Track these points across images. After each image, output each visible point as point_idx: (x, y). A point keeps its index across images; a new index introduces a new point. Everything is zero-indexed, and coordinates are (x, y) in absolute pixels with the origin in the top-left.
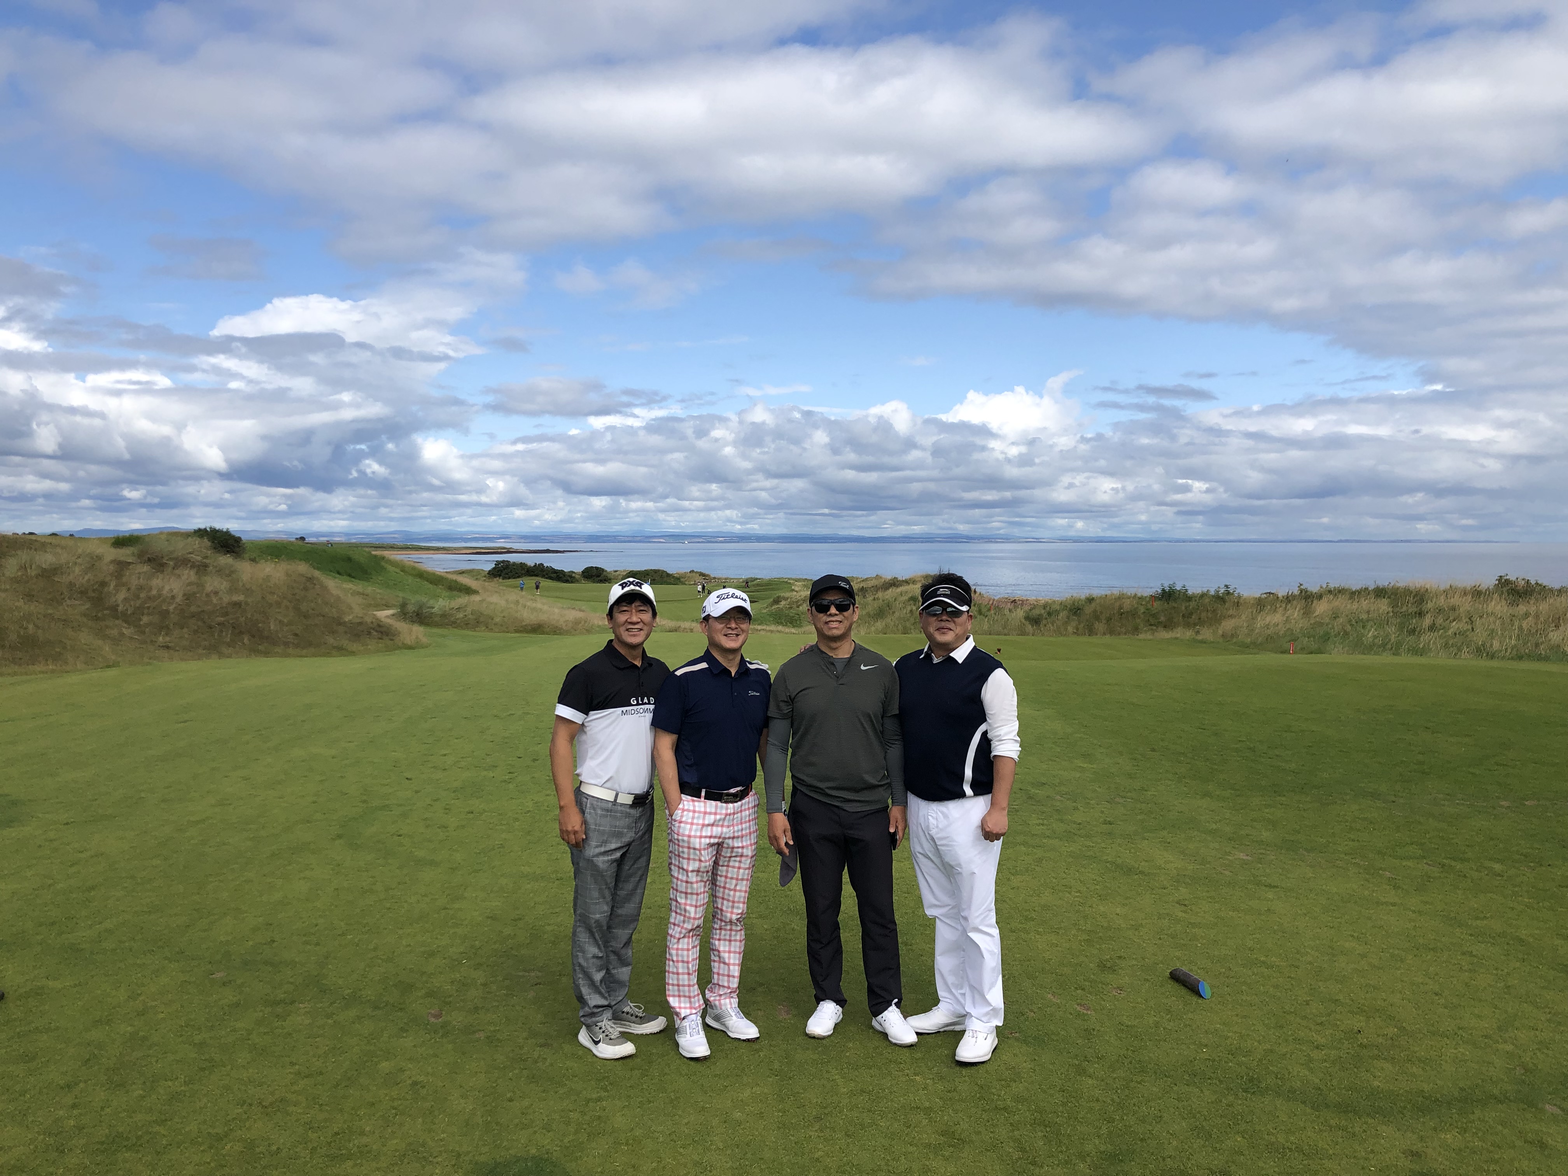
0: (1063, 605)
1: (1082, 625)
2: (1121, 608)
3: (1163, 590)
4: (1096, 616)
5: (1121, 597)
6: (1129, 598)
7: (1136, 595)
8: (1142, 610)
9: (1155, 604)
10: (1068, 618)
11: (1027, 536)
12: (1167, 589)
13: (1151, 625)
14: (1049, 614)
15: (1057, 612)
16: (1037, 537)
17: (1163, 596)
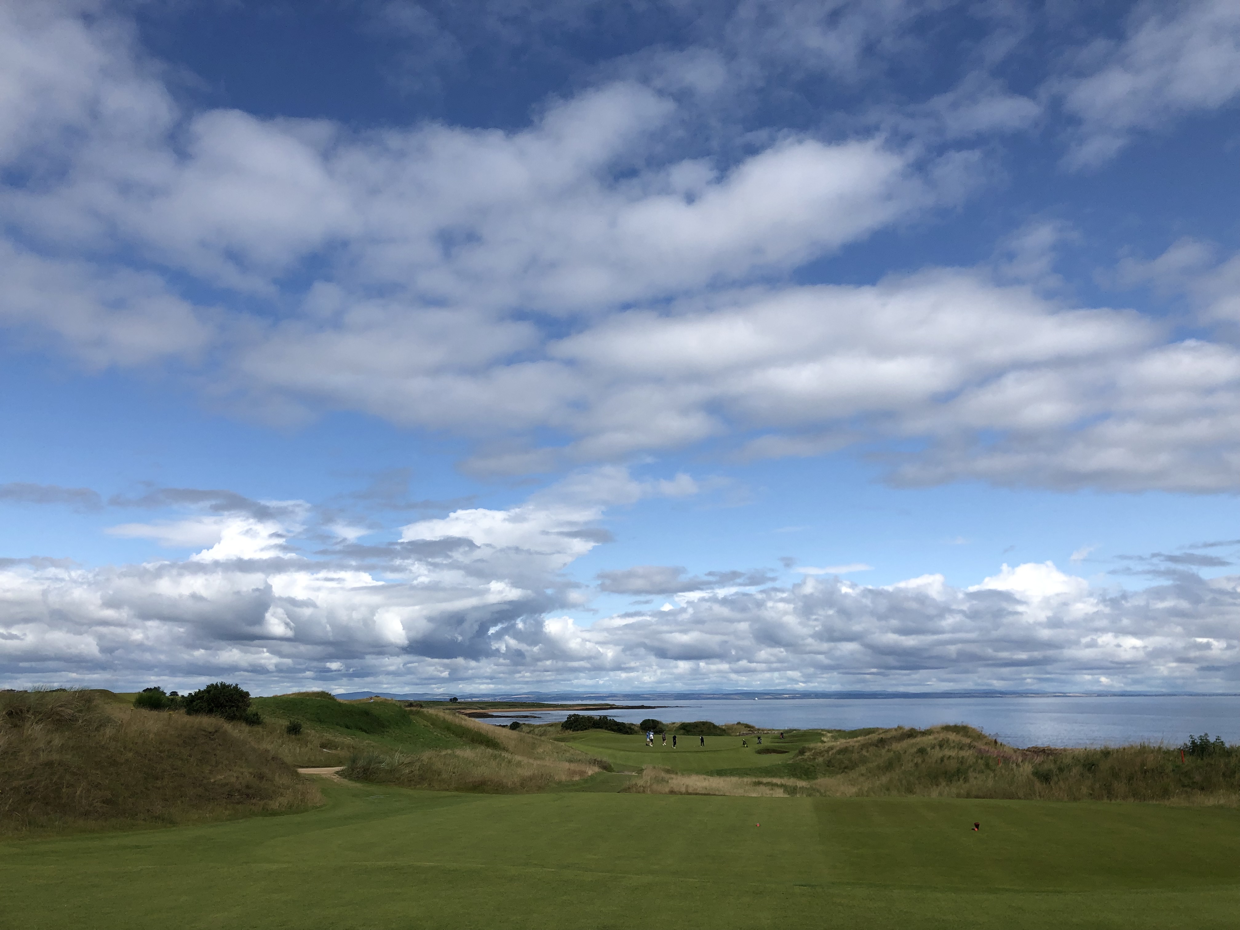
0: (1076, 759)
1: (1097, 786)
2: (1143, 764)
3: (1193, 743)
4: (1115, 774)
5: (1143, 750)
6: (1152, 752)
7: (1160, 748)
8: (1170, 767)
9: (1185, 759)
10: (1082, 775)
11: (1055, 691)
12: (1198, 741)
13: (1184, 786)
14: (1061, 770)
15: (1069, 767)
16: (1063, 691)
17: (1194, 751)
